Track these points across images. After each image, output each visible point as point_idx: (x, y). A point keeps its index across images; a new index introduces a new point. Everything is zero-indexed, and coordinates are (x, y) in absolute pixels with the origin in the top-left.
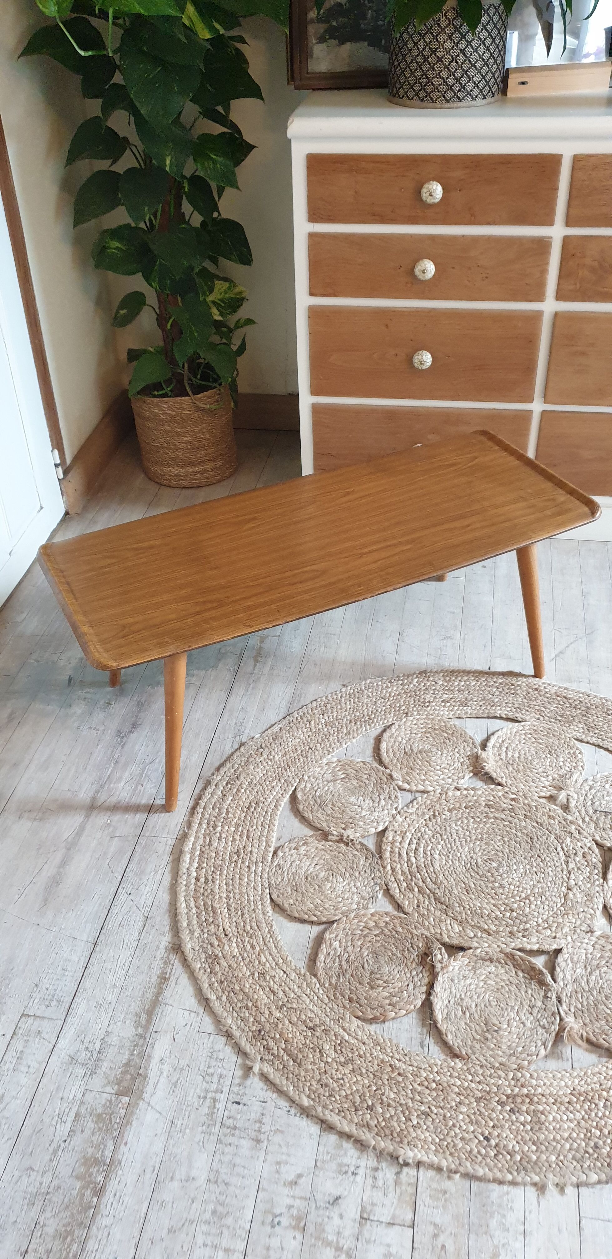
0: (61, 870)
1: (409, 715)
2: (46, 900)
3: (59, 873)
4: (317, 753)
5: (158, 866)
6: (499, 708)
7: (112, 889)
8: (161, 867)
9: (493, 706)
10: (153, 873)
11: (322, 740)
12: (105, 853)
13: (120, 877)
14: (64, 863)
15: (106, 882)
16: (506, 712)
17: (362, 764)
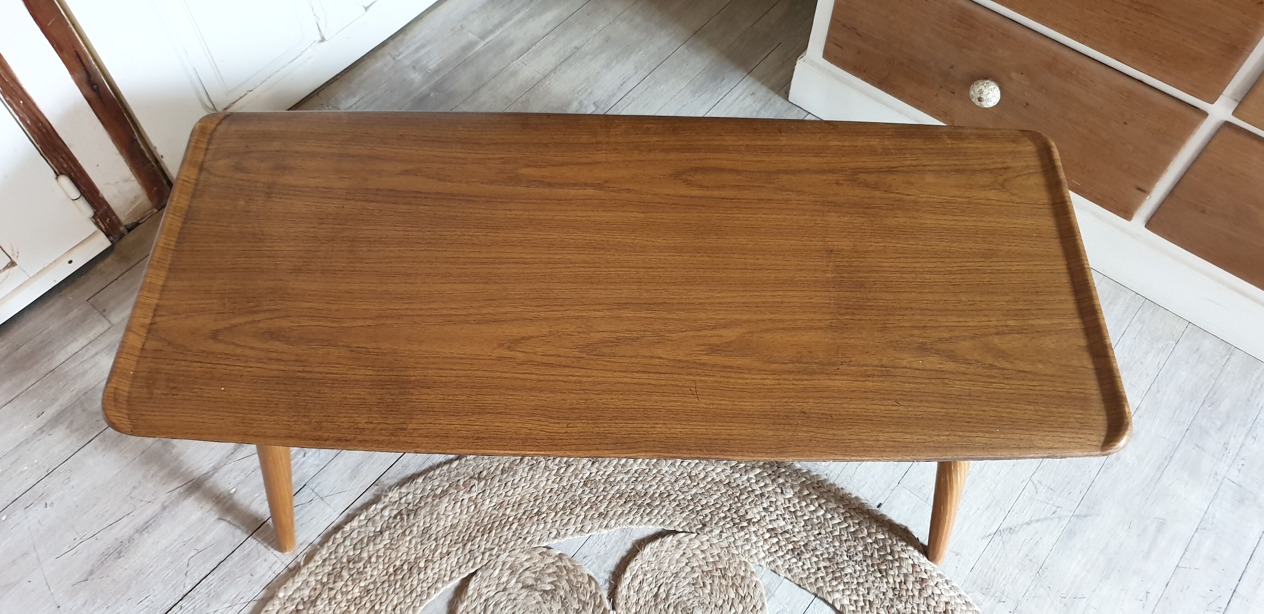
0: (137, 536)
1: (707, 529)
2: (91, 573)
3: (131, 539)
4: (542, 526)
5: (240, 597)
6: (841, 587)
7: (169, 602)
8: (242, 601)
9: (835, 579)
10: (227, 605)
11: (563, 508)
12: (198, 539)
13: (189, 588)
14: (145, 528)
15: (170, 585)
16: (846, 602)
17: (587, 579)
